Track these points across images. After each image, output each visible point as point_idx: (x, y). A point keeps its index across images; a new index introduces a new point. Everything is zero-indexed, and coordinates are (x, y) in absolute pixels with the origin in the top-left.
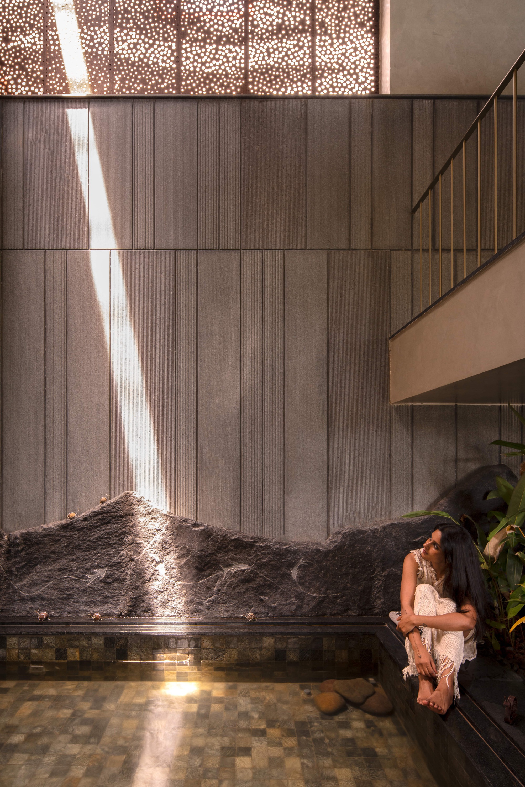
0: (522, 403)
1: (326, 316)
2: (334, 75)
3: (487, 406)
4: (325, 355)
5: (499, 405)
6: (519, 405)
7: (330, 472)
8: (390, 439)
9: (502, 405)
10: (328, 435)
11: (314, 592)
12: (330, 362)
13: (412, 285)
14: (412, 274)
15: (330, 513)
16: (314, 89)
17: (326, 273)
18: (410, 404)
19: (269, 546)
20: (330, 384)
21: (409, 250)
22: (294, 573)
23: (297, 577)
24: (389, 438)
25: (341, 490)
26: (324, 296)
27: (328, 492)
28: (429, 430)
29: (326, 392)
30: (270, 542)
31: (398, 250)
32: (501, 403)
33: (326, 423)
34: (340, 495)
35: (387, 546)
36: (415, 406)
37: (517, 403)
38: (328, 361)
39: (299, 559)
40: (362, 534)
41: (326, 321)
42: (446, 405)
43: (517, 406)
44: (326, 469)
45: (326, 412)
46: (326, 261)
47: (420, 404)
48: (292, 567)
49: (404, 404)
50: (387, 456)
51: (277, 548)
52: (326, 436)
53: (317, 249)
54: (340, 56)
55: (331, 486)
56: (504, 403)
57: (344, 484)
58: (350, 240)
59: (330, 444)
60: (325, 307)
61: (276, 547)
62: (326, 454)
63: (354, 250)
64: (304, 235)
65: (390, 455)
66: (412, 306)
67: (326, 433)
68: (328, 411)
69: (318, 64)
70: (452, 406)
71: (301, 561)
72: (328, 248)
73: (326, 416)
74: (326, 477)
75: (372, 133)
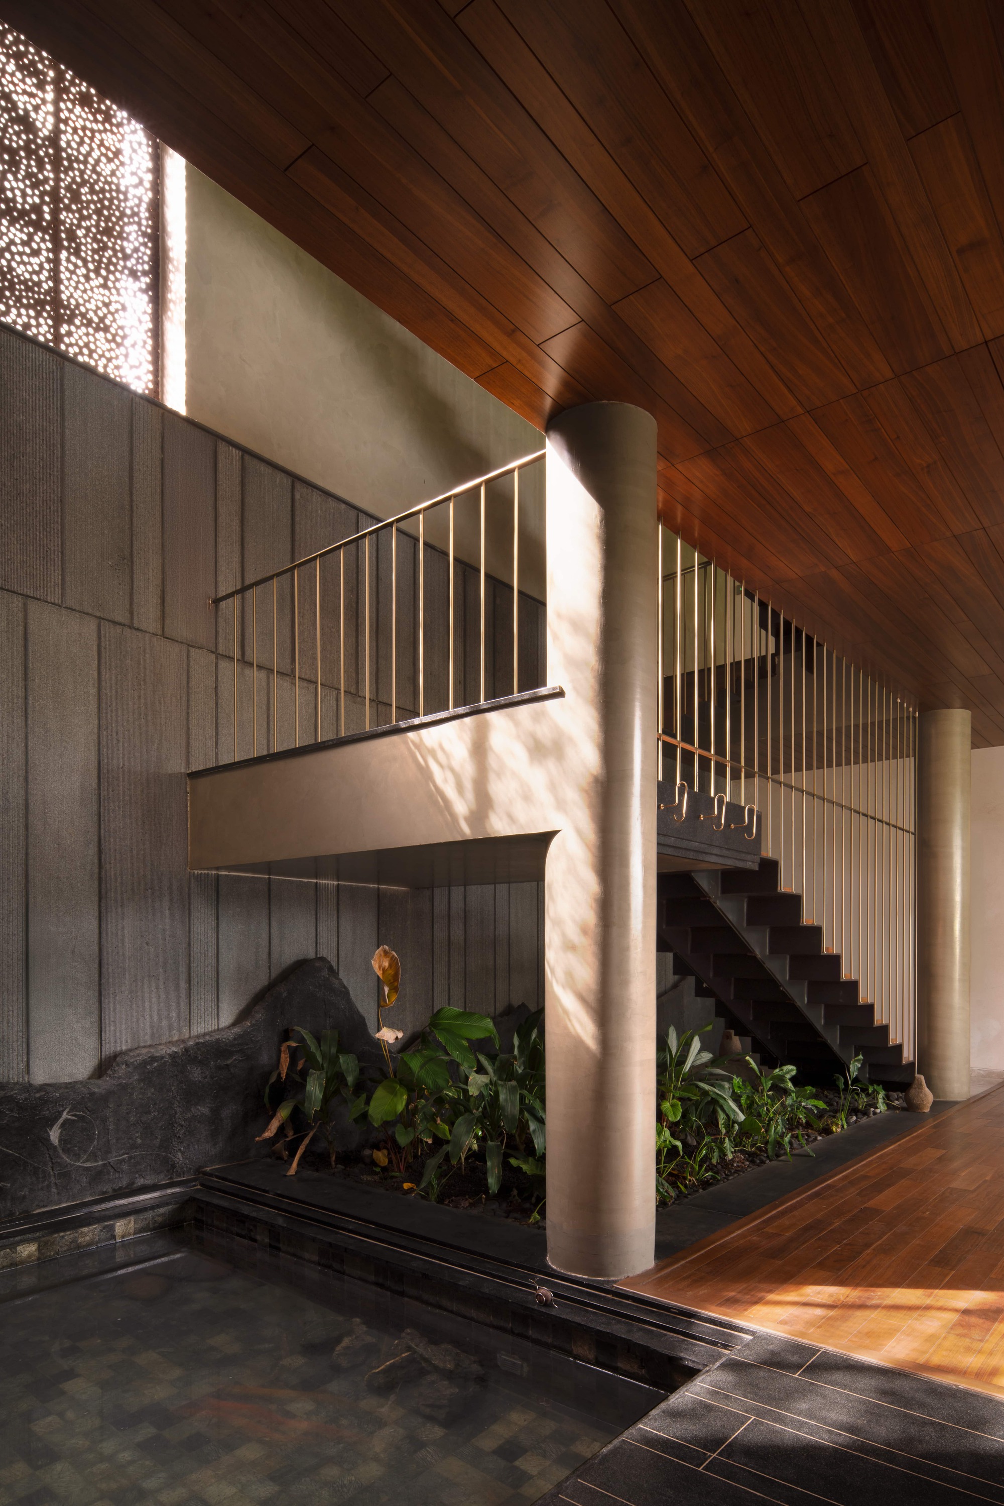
0: (338, 881)
1: (96, 722)
2: (91, 331)
3: (303, 882)
4: (95, 785)
5: (315, 881)
6: (336, 883)
7: (104, 970)
8: (189, 921)
9: (318, 881)
10: (100, 913)
11: (87, 1161)
12: (102, 797)
13: (217, 704)
14: (216, 687)
15: (103, 1034)
16: (58, 338)
17: (96, 654)
18: (214, 872)
19: (12, 1096)
20: (102, 831)
21: (213, 652)
22: (54, 1135)
23: (60, 1140)
24: (187, 920)
25: (119, 998)
26: (93, 691)
27: (100, 1002)
28: (238, 910)
29: (96, 844)
30: (12, 1089)
31: (199, 648)
32: (317, 879)
33: (97, 893)
34: (119, 1006)
35: (191, 1076)
36: (221, 875)
37: (333, 881)
38: (100, 795)
39: (63, 1111)
40: (156, 1061)
41: (96, 730)
42: (257, 877)
43: (333, 884)
44: (96, 966)
45: (96, 875)
46: (95, 635)
47: (227, 873)
48: (51, 1127)
49: (206, 872)
50: (185, 945)
51: (26, 1099)
52: (97, 914)
53: (80, 612)
54: (100, 304)
55: (104, 993)
56: (320, 879)
57: (124, 988)
58: (132, 613)
59: (103, 926)
60: (93, 708)
61: (23, 1096)
62: (96, 941)
63: (138, 629)
64: (59, 581)
65: (189, 944)
66: (217, 734)
67: (96, 908)
68: (100, 873)
69: (64, 297)
70: (264, 878)
71: (65, 1113)
72: (98, 614)
73: (96, 882)
74: (97, 979)
75: (162, 461)
